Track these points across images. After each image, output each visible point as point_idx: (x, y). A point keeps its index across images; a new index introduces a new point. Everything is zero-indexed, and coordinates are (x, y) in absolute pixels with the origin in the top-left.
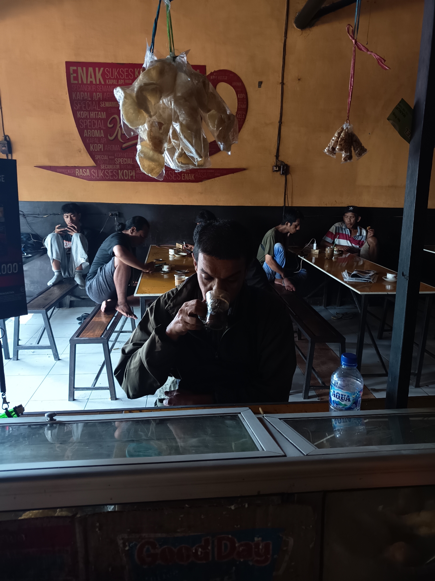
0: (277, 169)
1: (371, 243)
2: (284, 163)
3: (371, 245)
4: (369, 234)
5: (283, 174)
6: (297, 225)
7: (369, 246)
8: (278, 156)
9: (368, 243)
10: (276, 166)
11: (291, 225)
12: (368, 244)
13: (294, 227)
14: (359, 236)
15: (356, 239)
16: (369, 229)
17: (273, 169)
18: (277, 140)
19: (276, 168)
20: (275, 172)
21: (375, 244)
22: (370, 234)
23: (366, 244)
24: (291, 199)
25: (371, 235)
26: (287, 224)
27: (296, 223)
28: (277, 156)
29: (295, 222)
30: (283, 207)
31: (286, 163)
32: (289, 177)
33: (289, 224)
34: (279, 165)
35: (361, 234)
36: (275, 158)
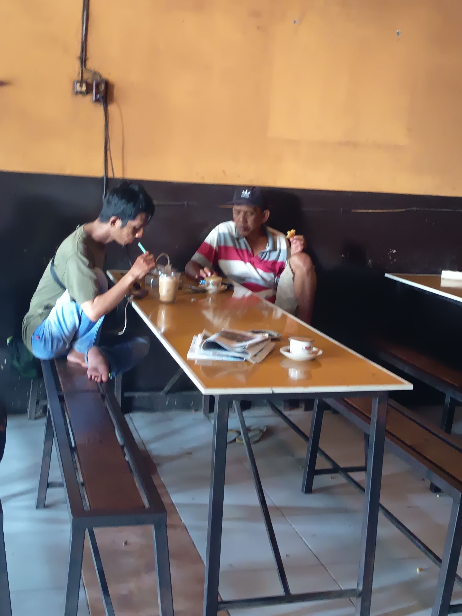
0: (84, 88)
1: (298, 267)
2: (100, 77)
3: (298, 273)
4: (293, 246)
5: (97, 100)
6: (137, 227)
7: (294, 274)
8: (85, 61)
9: (290, 267)
10: (81, 82)
11: (123, 226)
12: (292, 270)
13: (130, 230)
14: (270, 251)
15: (266, 259)
16: (292, 236)
17: (74, 88)
18: (81, 22)
19: (81, 86)
20: (80, 96)
21: (305, 269)
22: (296, 248)
23: (287, 269)
24: (121, 162)
25: (298, 249)
26: (114, 222)
27: (136, 223)
28: (83, 60)
29: (134, 218)
30: (102, 179)
31: (106, 75)
32: (112, 108)
33: (119, 223)
34: (90, 81)
35: (274, 249)
36: (77, 64)
